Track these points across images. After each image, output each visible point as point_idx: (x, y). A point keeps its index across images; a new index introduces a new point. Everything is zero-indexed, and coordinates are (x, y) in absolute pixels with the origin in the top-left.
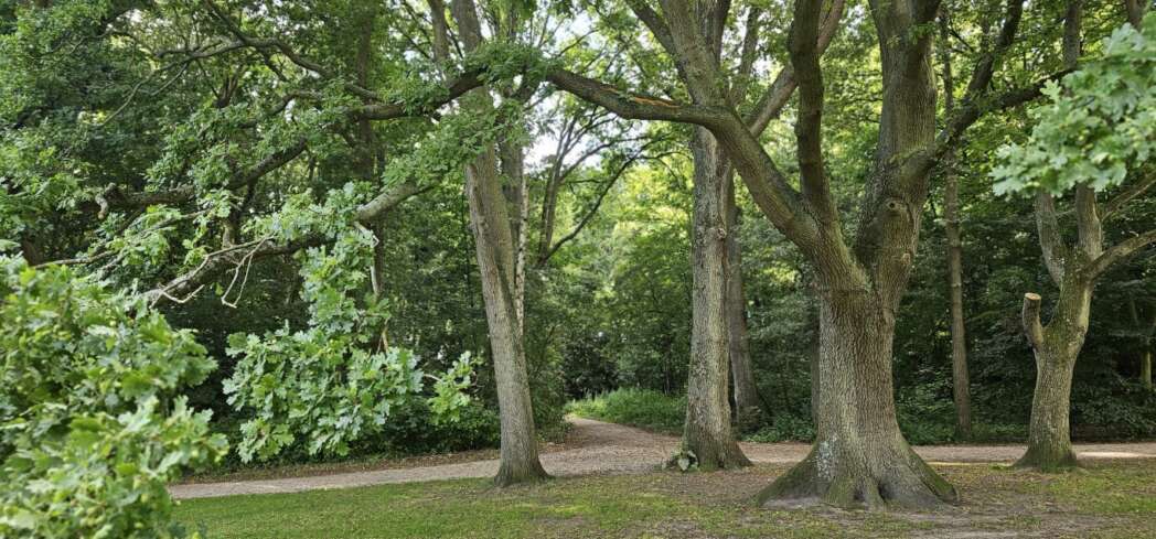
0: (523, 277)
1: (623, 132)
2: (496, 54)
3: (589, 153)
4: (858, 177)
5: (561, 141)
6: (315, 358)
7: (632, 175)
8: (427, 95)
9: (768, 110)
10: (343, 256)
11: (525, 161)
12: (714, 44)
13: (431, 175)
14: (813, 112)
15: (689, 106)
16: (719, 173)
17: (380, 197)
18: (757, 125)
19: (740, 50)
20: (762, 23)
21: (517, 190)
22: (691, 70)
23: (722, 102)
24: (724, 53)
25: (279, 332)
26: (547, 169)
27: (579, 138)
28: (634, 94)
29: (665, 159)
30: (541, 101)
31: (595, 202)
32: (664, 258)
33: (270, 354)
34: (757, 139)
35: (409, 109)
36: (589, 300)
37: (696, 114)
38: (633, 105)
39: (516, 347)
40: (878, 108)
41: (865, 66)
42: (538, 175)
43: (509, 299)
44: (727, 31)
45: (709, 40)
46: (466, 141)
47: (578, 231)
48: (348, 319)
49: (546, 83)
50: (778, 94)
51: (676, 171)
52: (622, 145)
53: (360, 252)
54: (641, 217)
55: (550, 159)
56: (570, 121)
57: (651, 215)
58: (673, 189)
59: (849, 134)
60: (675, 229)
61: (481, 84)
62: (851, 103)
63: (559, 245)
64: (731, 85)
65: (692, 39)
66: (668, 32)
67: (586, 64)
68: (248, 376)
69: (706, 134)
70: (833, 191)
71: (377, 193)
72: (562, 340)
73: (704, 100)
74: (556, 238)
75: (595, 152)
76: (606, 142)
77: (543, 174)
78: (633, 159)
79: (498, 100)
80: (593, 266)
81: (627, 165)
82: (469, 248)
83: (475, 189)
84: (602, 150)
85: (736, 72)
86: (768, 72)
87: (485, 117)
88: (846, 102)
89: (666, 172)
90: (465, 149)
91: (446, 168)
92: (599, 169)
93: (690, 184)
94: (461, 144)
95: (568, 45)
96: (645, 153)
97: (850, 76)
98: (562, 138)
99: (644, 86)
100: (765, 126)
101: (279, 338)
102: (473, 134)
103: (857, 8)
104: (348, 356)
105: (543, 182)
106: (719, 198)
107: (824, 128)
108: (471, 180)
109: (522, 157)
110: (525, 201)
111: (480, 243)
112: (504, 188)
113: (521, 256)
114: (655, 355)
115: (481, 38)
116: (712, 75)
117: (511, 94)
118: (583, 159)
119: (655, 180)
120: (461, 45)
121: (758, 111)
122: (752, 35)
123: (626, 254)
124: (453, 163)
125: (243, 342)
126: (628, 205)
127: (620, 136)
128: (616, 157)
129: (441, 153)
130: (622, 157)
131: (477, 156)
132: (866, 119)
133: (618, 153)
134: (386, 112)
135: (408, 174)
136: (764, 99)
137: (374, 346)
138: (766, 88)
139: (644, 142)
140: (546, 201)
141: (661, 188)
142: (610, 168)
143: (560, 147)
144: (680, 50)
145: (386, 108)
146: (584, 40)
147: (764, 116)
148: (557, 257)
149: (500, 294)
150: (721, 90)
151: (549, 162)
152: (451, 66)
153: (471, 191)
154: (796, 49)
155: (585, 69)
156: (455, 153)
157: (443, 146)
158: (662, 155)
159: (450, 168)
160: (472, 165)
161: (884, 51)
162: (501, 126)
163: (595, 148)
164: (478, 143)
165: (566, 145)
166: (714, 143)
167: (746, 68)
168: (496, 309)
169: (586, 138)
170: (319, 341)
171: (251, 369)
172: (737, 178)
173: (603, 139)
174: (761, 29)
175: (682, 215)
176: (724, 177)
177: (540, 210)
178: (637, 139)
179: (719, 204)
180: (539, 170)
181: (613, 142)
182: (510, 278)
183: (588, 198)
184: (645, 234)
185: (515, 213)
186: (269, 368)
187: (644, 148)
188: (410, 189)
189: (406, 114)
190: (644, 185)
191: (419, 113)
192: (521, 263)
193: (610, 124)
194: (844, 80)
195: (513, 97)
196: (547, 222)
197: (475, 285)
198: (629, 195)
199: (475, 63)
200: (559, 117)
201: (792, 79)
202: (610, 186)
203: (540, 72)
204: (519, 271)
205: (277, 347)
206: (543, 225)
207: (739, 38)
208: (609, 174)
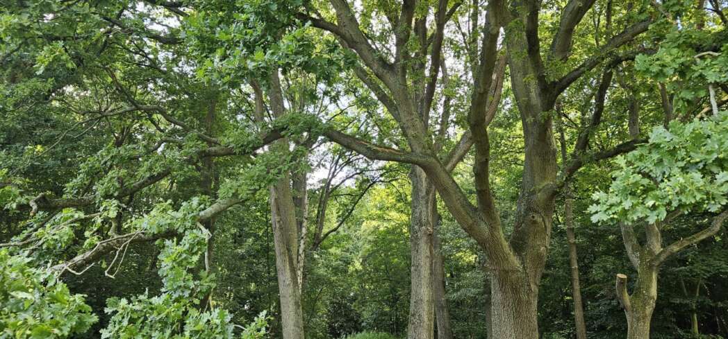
0: (303, 256)
1: (368, 165)
2: (293, 120)
3: (348, 178)
4: (512, 197)
5: (330, 170)
6: (163, 315)
7: (374, 191)
8: (249, 143)
9: (456, 157)
10: (187, 246)
11: (308, 182)
12: (424, 117)
13: (248, 192)
14: (484, 160)
15: (408, 153)
16: (428, 193)
17: (215, 206)
18: (450, 165)
19: (439, 120)
20: (452, 106)
21: (301, 200)
22: (411, 132)
23: (429, 152)
24: (430, 122)
25: (141, 297)
26: (322, 187)
27: (341, 169)
28: (376, 145)
29: (394, 183)
30: (319, 146)
31: (351, 208)
32: (394, 245)
33: (133, 311)
34: (450, 173)
35: (237, 151)
36: (346, 272)
37: (414, 158)
38: (376, 152)
39: (296, 303)
40: (522, 157)
41: (514, 132)
42: (315, 191)
43: (293, 270)
44: (431, 110)
45: (421, 115)
46: (272, 171)
47: (339, 225)
48: (186, 287)
49: (323, 137)
50: (463, 147)
51: (401, 191)
52: (367, 173)
53: (199, 243)
54: (380, 218)
55: (323, 181)
56: (337, 158)
57: (386, 217)
58: (399, 201)
59: (506, 172)
60: (400, 226)
61: (283, 136)
62: (506, 154)
63: (327, 235)
64: (434, 142)
65: (412, 114)
66: (397, 109)
67: (346, 125)
68: (117, 327)
69: (419, 169)
70: (497, 206)
71: (212, 203)
72: (326, 298)
73: (418, 150)
74: (325, 230)
75: (351, 177)
76: (358, 171)
77: (318, 190)
78: (374, 183)
79: (292, 147)
80: (348, 249)
81: (370, 185)
82: (269, 236)
83: (276, 200)
84: (356, 176)
85: (437, 133)
86: (456, 134)
87: (283, 158)
88: (503, 153)
89: (395, 190)
90: (271, 176)
91: (258, 188)
92: (354, 188)
93: (409, 199)
94: (268, 173)
95: (335, 114)
96: (382, 179)
97: (505, 138)
98: (331, 168)
99: (381, 140)
100: (454, 166)
101: (140, 301)
102: (276, 167)
103: (507, 99)
104: (186, 313)
105: (318, 195)
106: (427, 208)
107: (490, 168)
108: (273, 193)
109: (306, 179)
110: (307, 207)
111: (277, 234)
112: (293, 198)
113: (302, 242)
114: (387, 309)
115: (284, 109)
116: (423, 135)
117: (302, 143)
118: (343, 181)
119: (388, 195)
120: (271, 112)
121: (451, 156)
122: (446, 114)
123: (370, 241)
124: (263, 185)
125: (116, 304)
126: (372, 210)
127: (366, 168)
128: (364, 181)
129: (255, 178)
130: (368, 181)
131: (277, 180)
132: (516, 163)
133: (366, 178)
134: (222, 152)
135: (234, 191)
136: (454, 150)
137: (203, 306)
138: (455, 143)
139: (381, 172)
140: (319, 206)
141: (392, 200)
142: (360, 187)
143: (329, 174)
144: (404, 120)
145: (223, 150)
146: (345, 111)
147: (454, 160)
148: (325, 242)
149: (288, 267)
150: (428, 144)
151: (323, 183)
152: (265, 126)
153: (273, 200)
154: (472, 122)
155: (345, 128)
156: (264, 178)
157: (257, 174)
158: (392, 180)
159: (260, 188)
160: (274, 186)
161: (525, 124)
162: (294, 163)
163: (351, 175)
164: (279, 173)
165: (334, 173)
166: (424, 175)
167: (442, 132)
168: (285, 277)
169: (346, 168)
170: (166, 303)
171: (120, 322)
172: (438, 195)
173: (356, 169)
174: (452, 109)
175: (405, 218)
176: (431, 195)
177: (316, 212)
178: (377, 170)
179: (427, 212)
180: (316, 188)
181: (362, 172)
182: (295, 256)
183: (346, 206)
184: (382, 229)
185: (299, 214)
186: (132, 321)
187: (381, 176)
188: (234, 200)
189: (235, 154)
190: (381, 198)
191: (244, 153)
192: (302, 246)
193: (361, 160)
194: (501, 140)
195: (302, 145)
196: (320, 219)
197: (271, 261)
198: (372, 204)
199: (280, 124)
200: (330, 155)
201: (471, 139)
202: (360, 198)
203: (319, 131)
204: (301, 251)
205: (138, 307)
206: (317, 221)
207: (439, 114)
208: (360, 190)
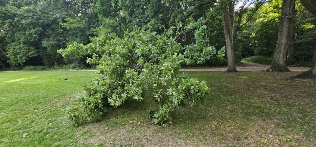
0: (233, 34)
3: (251, 4)
6: (197, 49)
7: (263, 7)
10: (201, 31)
13: (216, 14)
16: (291, 1)
21: (233, 15)
25: (191, 45)
26: (240, 10)
31: (252, 15)
32: (270, 26)
33: (190, 48)
36: (249, 37)
39: (231, 47)
43: (230, 38)
46: (223, 5)
47: (247, 22)
48: (202, 42)
53: (204, 30)
54: (264, 17)
57: (267, 16)
60: (274, 19)
63: (242, 26)
68: (187, 52)
72: (241, 46)
74: (241, 25)
75: (253, 3)
78: (263, 3)
80: (250, 30)
83: (224, 16)
84: (255, 2)
96: (267, 1)
101: (191, 46)
104: (202, 48)
106: (290, 8)
109: (234, 8)
110: (235, 17)
111: (224, 28)
113: (233, 29)
119: (269, 7)
123: (259, 26)
125: (186, 47)
129: (218, 9)
130: (260, 3)
135: (211, 14)
137: (207, 46)
141: (271, 8)
142: (257, 6)
148: (241, 29)
149: (228, 37)
165: (245, 3)
168: (228, 40)
170: (198, 46)
171: (187, 51)
175: (277, 15)
176: (293, 2)
177: (238, 19)
179: (290, 10)
180: (238, 10)
182: (231, 34)
184: (265, 21)
185: (232, 20)
186: (190, 50)
190: (266, 9)
192: (233, 30)
196: (240, 21)
197: (223, 36)
204: (232, 32)
205: (191, 47)
206: (238, 22)
208: (256, 8)
